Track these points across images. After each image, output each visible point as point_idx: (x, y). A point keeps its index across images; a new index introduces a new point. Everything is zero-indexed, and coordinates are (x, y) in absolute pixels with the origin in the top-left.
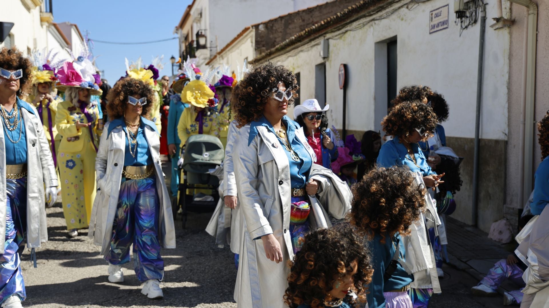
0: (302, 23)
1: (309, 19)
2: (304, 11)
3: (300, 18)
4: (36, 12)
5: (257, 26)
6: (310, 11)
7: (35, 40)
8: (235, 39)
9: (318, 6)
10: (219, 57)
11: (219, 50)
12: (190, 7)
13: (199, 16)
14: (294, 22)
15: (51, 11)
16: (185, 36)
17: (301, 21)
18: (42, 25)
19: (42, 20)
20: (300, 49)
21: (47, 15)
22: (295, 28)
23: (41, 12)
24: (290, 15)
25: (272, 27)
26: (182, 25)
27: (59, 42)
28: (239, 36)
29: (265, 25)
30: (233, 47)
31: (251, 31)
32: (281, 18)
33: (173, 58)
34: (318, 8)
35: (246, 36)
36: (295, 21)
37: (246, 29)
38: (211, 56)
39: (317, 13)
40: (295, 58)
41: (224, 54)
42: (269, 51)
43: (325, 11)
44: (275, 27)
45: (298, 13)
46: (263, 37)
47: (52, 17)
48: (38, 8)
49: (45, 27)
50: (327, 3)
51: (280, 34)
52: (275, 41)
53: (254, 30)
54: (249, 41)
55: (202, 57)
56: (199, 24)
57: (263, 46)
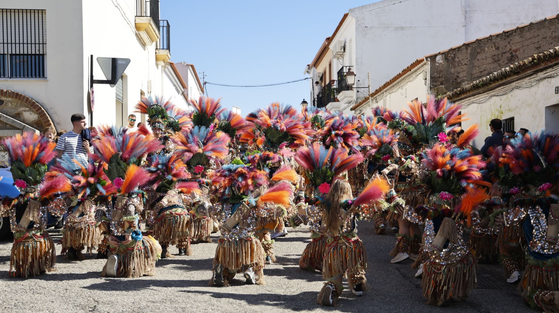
0: (496, 52)
1: (506, 46)
2: (498, 36)
3: (493, 45)
4: (151, 48)
5: (433, 58)
6: (506, 35)
7: (149, 83)
8: (399, 76)
9: (518, 28)
10: (372, 100)
11: (372, 91)
12: (329, 40)
13: (342, 50)
14: (484, 50)
15: (168, 48)
16: (321, 75)
17: (494, 49)
18: (157, 65)
19: (157, 59)
20: (514, 84)
21: (165, 52)
22: (486, 59)
23: (157, 49)
24: (478, 41)
25: (453, 59)
26: (316, 63)
27: (175, 85)
28: (405, 71)
29: (444, 55)
30: (393, 86)
31: (425, 64)
32: (466, 46)
33: (304, 102)
34: (518, 31)
35: (416, 71)
36: (486, 49)
37: (418, 62)
38: (357, 98)
39: (517, 38)
40: (505, 97)
41: (379, 95)
42: (459, 89)
43: (528, 35)
44: (458, 58)
45: (491, 38)
46: (441, 71)
47: (169, 55)
48: (154, 43)
49: (160, 67)
50: (531, 24)
51: (465, 67)
52: (458, 77)
53: (429, 63)
54: (421, 77)
55: (346, 100)
56: (341, 61)
57: (442, 84)
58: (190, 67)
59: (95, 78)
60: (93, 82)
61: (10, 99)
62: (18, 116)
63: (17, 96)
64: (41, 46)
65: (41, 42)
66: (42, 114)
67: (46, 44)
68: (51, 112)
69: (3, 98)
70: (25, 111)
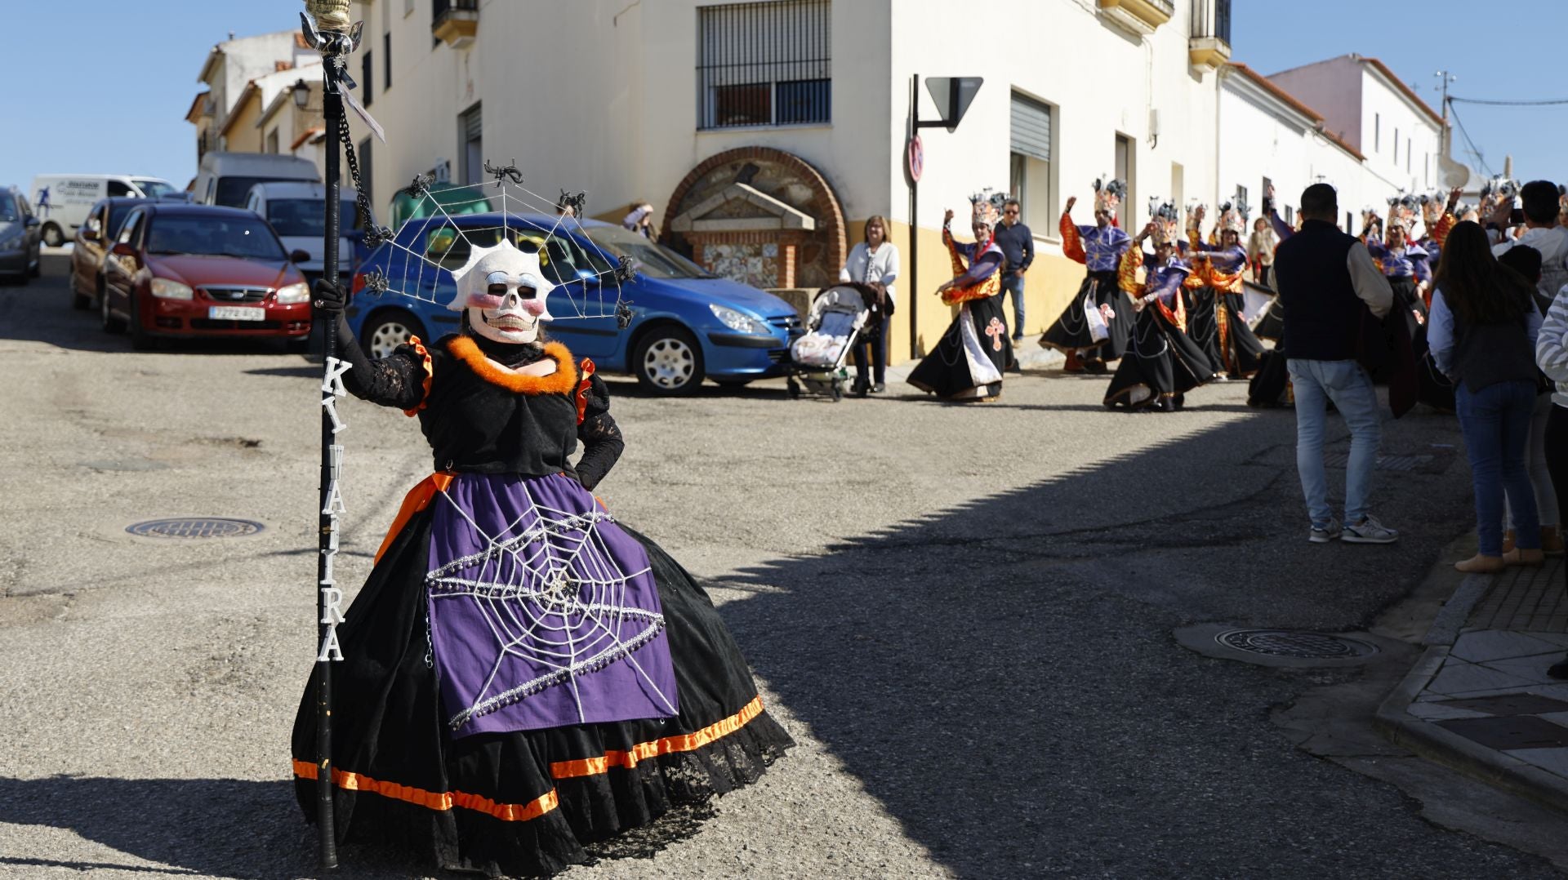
7: (1154, 115)
18: (1197, 76)
19: (1193, 59)
21: (1209, 45)
23: (1194, 37)
47: (1226, 50)
49: (1206, 78)
58: (1370, 66)
59: (921, 118)
60: (915, 124)
61: (768, 164)
62: (780, 194)
63: (779, 156)
64: (823, 63)
65: (823, 57)
66: (818, 189)
67: (830, 59)
68: (836, 184)
69: (759, 163)
70: (792, 183)
